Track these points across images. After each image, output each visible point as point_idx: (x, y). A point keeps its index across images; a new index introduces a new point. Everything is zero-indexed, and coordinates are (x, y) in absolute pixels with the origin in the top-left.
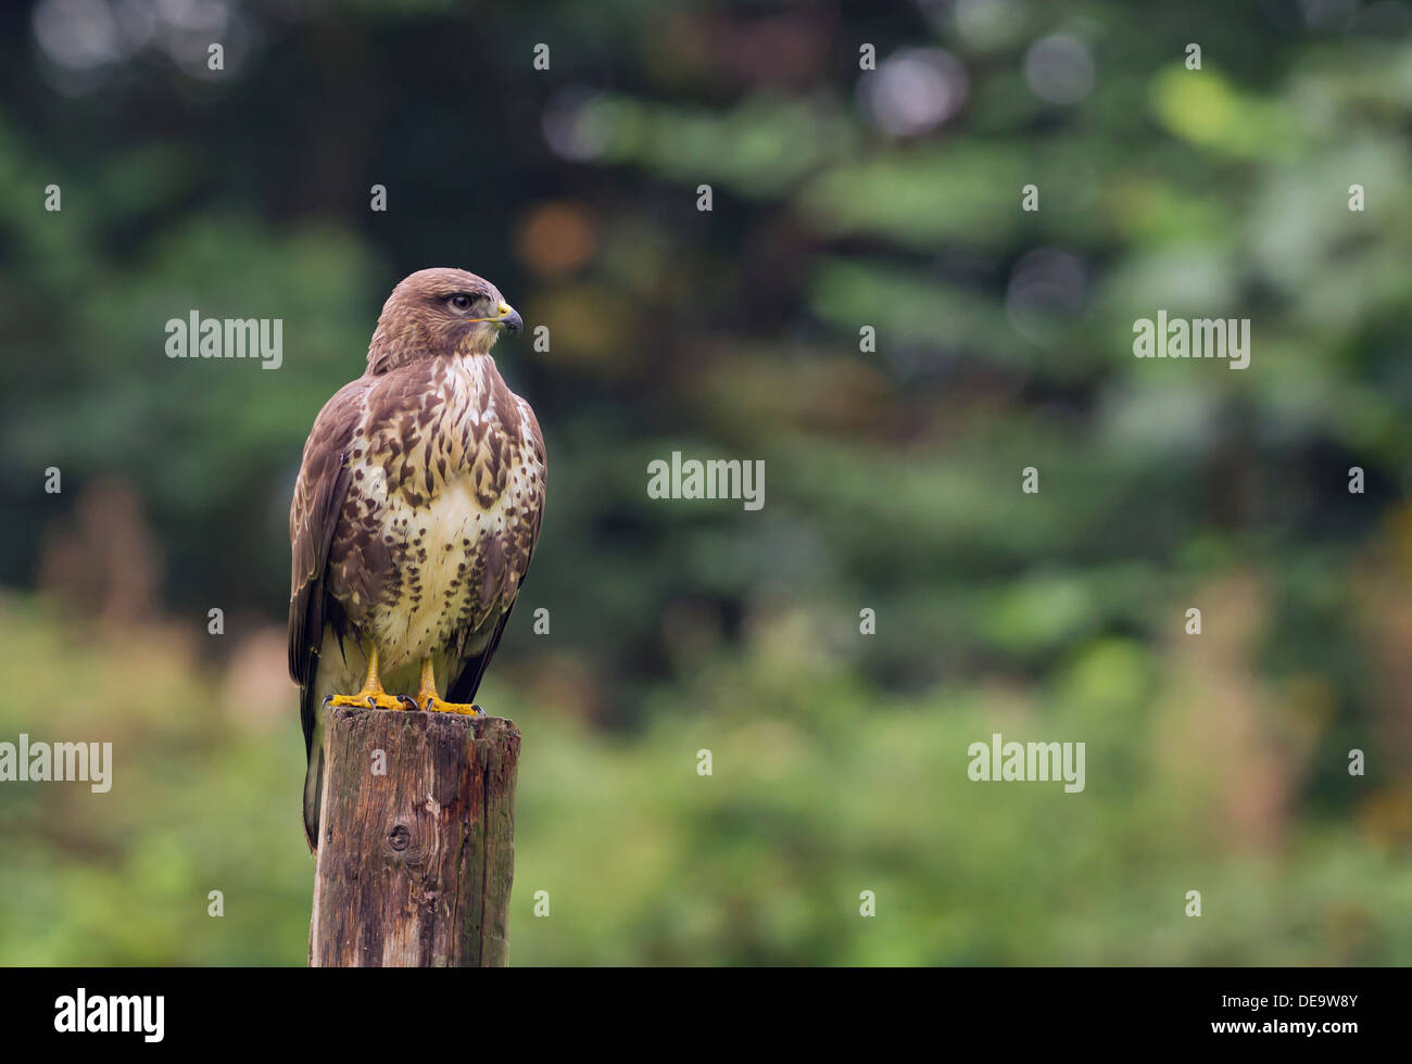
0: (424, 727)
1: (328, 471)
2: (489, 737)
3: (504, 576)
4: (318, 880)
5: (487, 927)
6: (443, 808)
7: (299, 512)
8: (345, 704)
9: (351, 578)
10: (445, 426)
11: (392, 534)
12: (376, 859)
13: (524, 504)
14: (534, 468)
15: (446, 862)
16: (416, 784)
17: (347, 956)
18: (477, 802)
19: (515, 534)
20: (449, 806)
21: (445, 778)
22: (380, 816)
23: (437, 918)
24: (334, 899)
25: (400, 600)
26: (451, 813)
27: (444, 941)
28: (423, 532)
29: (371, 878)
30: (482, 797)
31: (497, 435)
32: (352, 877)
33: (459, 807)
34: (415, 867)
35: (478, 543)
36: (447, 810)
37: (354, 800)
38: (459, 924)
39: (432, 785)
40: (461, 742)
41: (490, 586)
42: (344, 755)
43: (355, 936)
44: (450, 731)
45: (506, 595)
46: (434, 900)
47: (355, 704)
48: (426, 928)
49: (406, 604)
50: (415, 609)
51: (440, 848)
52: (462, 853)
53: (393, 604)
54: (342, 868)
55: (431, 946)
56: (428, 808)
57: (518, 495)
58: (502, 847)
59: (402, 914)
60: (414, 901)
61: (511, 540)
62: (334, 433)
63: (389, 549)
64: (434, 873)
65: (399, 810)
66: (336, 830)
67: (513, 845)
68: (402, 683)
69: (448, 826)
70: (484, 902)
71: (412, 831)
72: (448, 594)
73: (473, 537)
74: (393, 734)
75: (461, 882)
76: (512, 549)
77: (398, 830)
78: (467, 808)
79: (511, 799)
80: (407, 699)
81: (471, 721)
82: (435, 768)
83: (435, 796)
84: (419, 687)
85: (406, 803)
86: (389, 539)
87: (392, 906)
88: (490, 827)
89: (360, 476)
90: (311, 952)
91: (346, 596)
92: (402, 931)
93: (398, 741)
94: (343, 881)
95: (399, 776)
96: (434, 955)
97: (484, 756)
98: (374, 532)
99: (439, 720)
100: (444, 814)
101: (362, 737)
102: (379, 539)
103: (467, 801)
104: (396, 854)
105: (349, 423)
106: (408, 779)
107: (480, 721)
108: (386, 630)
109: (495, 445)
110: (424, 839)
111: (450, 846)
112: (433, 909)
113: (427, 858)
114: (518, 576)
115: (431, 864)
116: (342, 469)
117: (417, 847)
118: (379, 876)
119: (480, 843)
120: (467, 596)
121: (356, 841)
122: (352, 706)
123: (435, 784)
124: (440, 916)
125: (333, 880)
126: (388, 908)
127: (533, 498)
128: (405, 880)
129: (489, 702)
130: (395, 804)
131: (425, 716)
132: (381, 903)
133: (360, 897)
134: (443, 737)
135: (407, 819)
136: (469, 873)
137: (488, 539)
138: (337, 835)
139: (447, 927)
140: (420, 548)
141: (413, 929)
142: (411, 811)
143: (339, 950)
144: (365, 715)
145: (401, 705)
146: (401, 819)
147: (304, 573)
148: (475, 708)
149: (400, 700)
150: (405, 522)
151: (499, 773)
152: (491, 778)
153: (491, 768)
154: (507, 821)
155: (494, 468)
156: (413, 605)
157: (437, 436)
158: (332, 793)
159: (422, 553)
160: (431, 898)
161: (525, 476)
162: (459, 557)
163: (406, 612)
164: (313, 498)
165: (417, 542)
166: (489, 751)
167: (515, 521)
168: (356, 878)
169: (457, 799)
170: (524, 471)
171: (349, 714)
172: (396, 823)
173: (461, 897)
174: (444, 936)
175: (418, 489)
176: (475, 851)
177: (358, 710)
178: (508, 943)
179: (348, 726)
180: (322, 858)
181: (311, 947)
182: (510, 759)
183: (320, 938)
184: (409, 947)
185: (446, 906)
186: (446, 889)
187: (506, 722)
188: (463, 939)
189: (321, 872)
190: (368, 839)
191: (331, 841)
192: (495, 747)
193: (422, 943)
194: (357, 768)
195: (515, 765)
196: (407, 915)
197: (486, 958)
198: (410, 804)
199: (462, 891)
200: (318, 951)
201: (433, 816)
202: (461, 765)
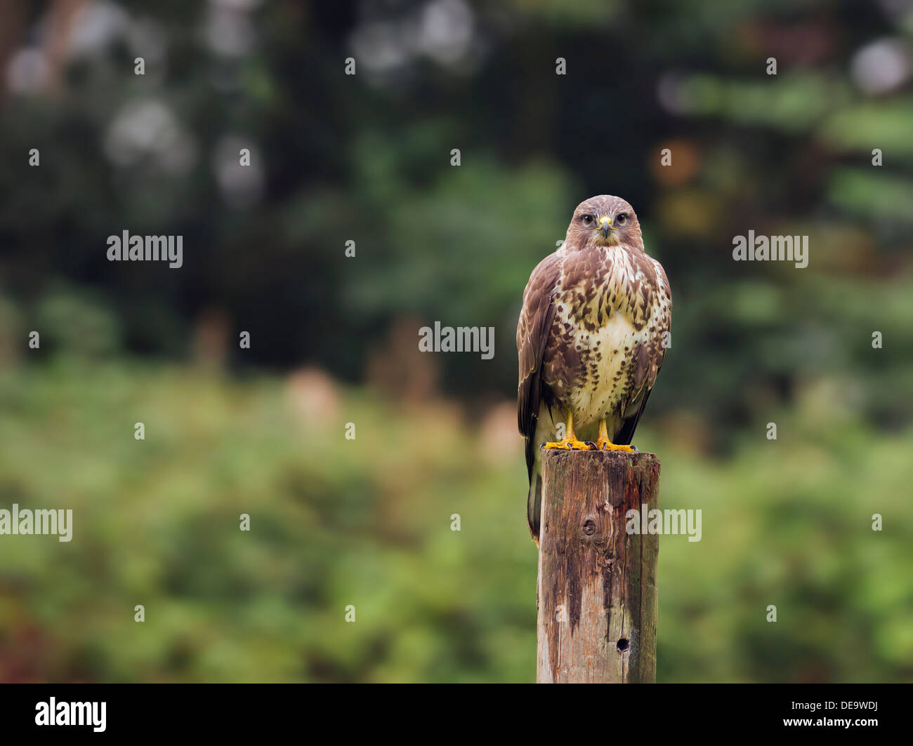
0: (601, 460)
1: (542, 306)
2: (641, 465)
3: (649, 367)
4: (541, 555)
5: (644, 579)
6: (615, 508)
7: (523, 332)
8: (553, 448)
9: (557, 372)
10: (611, 286)
11: (581, 345)
12: (576, 540)
13: (660, 325)
14: (666, 303)
15: (618, 541)
16: (598, 493)
17: (560, 599)
18: (635, 503)
19: (655, 343)
20: (618, 506)
21: (616, 491)
22: (577, 515)
23: (613, 575)
24: (550, 565)
25: (586, 384)
26: (620, 511)
27: (618, 588)
28: (599, 343)
29: (573, 552)
30: (638, 501)
31: (646, 287)
32: (562, 552)
33: (625, 507)
34: (599, 545)
35: (633, 348)
36: (617, 509)
37: (561, 505)
38: (627, 578)
39: (608, 495)
40: (624, 468)
41: (640, 375)
42: (554, 479)
43: (564, 588)
44: (617, 461)
45: (650, 379)
46: (611, 564)
47: (559, 447)
48: (607, 581)
49: (589, 386)
50: (595, 389)
51: (614, 533)
53: (581, 386)
54: (555, 547)
55: (611, 592)
56: (606, 509)
57: (656, 319)
59: (592, 573)
60: (599, 565)
61: (653, 346)
62: (544, 284)
63: (580, 353)
64: (611, 548)
65: (588, 510)
66: (551, 524)
68: (587, 434)
69: (618, 519)
70: (641, 565)
71: (596, 523)
72: (615, 379)
73: (631, 345)
74: (583, 464)
75: (627, 553)
76: (653, 351)
77: (588, 523)
78: (629, 507)
79: (656, 501)
80: (591, 443)
81: (630, 455)
82: (609, 484)
83: (609, 501)
84: (598, 436)
85: (592, 506)
86: (579, 347)
87: (586, 568)
89: (560, 309)
90: (538, 599)
91: (554, 382)
92: (592, 584)
93: (586, 469)
94: (556, 555)
95: (587, 489)
96: (613, 597)
97: (638, 477)
98: (570, 343)
99: (611, 455)
100: (616, 512)
101: (564, 467)
102: (573, 347)
103: (629, 503)
104: (587, 537)
105: (553, 277)
106: (593, 492)
107: (635, 455)
108: (578, 402)
109: (645, 293)
110: (604, 528)
111: (620, 531)
112: (611, 570)
113: (606, 539)
114: (657, 367)
115: (608, 542)
116: (550, 305)
117: (600, 532)
118: (578, 551)
120: (627, 380)
121: (563, 530)
122: (558, 449)
123: (610, 494)
124: (615, 574)
125: (550, 554)
126: (584, 570)
127: (665, 321)
128: (593, 552)
129: (640, 444)
130: (586, 507)
131: (602, 453)
132: (579, 567)
133: (566, 564)
134: (613, 466)
135: (593, 516)
136: (632, 547)
137: (639, 347)
138: (551, 528)
139: (620, 580)
140: (597, 353)
141: (599, 582)
142: (595, 511)
144: (566, 454)
145: (588, 447)
146: (590, 515)
147: (528, 369)
148: (632, 447)
149: (587, 444)
150: (588, 337)
151: (648, 486)
152: (643, 489)
153: (643, 483)
155: (644, 307)
156: (594, 386)
158: (548, 502)
159: (599, 355)
160: (609, 563)
161: (661, 309)
162: (621, 357)
163: (589, 391)
164: (533, 322)
165: (596, 349)
166: (641, 473)
167: (655, 335)
168: (564, 552)
169: (623, 503)
170: (659, 305)
171: (556, 454)
172: (587, 519)
173: (628, 561)
174: (618, 585)
175: (593, 320)
178: (657, 589)
179: (556, 461)
180: (543, 541)
181: (538, 595)
182: (654, 478)
183: (543, 590)
184: (597, 593)
185: (619, 567)
186: (618, 557)
187: (651, 455)
188: (630, 587)
189: (542, 549)
190: (570, 529)
191: (547, 531)
192: (645, 471)
193: (605, 590)
194: (562, 486)
195: (657, 480)
196: (595, 574)
197: (644, 598)
198: (595, 506)
199: (628, 557)
200: (543, 598)
201: (609, 513)
202: (625, 482)
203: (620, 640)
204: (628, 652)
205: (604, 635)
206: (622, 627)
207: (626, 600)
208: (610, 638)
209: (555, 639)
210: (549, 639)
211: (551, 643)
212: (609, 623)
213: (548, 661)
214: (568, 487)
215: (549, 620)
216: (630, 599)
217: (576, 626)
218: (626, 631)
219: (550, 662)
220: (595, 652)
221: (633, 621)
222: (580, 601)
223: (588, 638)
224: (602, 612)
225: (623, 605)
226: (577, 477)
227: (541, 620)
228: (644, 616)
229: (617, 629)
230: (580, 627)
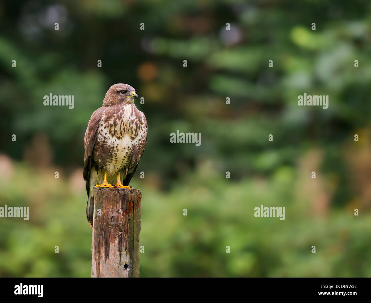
0: (118, 192)
1: (93, 130)
2: (134, 194)
4: (93, 230)
5: (135, 240)
6: (123, 211)
7: (86, 139)
8: (99, 187)
9: (99, 156)
10: (124, 120)
11: (110, 145)
12: (108, 224)
13: (143, 138)
14: (145, 129)
15: (124, 225)
16: (117, 205)
17: (101, 248)
18: (132, 210)
19: (140, 145)
20: (125, 211)
21: (124, 204)
22: (108, 214)
23: (122, 238)
24: (97, 234)
25: (112, 161)
26: (125, 213)
27: (124, 244)
28: (118, 144)
29: (106, 229)
30: (133, 208)
31: (137, 122)
32: (102, 229)
33: (127, 211)
34: (117, 226)
35: (131, 147)
37: (101, 210)
38: (128, 240)
39: (120, 206)
40: (127, 195)
41: (134, 158)
42: (99, 200)
43: (103, 244)
44: (124, 193)
45: (138, 160)
46: (122, 234)
47: (101, 187)
48: (120, 241)
49: (114, 162)
50: (116, 163)
51: (123, 221)
52: (128, 222)
53: (110, 162)
54: (99, 227)
55: (121, 245)
56: (120, 212)
57: (141, 136)
58: (138, 221)
60: (117, 234)
61: (139, 147)
62: (96, 120)
64: (122, 227)
65: (113, 212)
67: (140, 220)
69: (125, 216)
70: (134, 234)
71: (116, 217)
72: (123, 159)
73: (130, 146)
74: (111, 194)
75: (128, 230)
76: (140, 149)
77: (113, 217)
78: (129, 211)
79: (140, 209)
80: (114, 185)
81: (129, 190)
82: (121, 202)
83: (121, 209)
84: (117, 182)
85: (114, 210)
86: (109, 146)
87: (112, 236)
88: (135, 216)
89: (102, 130)
90: (92, 248)
91: (97, 160)
92: (114, 242)
93: (112, 196)
94: (99, 230)
95: (112, 204)
96: (122, 247)
97: (133, 199)
98: (105, 144)
99: (122, 190)
101: (103, 195)
102: (107, 146)
103: (129, 209)
104: (112, 223)
105: (99, 118)
107: (132, 190)
108: (109, 168)
109: (137, 125)
110: (119, 220)
111: (125, 221)
112: (121, 236)
113: (120, 224)
114: (141, 155)
116: (97, 129)
117: (117, 221)
118: (108, 229)
119: (133, 220)
121: (102, 220)
123: (121, 206)
124: (123, 238)
125: (97, 230)
126: (110, 236)
127: (145, 136)
128: (114, 229)
129: (133, 185)
130: (112, 211)
131: (118, 189)
132: (109, 235)
133: (104, 234)
134: (123, 194)
135: (115, 214)
136: (130, 227)
137: (134, 146)
138: (98, 219)
139: (125, 241)
140: (117, 148)
141: (117, 241)
143: (99, 247)
144: (104, 189)
145: (113, 187)
146: (113, 214)
147: (88, 154)
148: (130, 187)
149: (112, 185)
150: (113, 142)
151: (137, 203)
152: (135, 204)
153: (135, 202)
154: (139, 214)
155: (136, 130)
156: (116, 162)
157: (123, 122)
158: (96, 209)
159: (118, 149)
160: (121, 234)
161: (143, 132)
162: (126, 151)
163: (114, 164)
164: (90, 136)
165: (117, 147)
167: (140, 142)
168: (103, 229)
169: (126, 209)
170: (142, 130)
171: (100, 189)
172: (112, 216)
173: (128, 233)
176: (131, 222)
177: (102, 188)
178: (140, 244)
179: (100, 192)
180: (94, 226)
181: (92, 246)
182: (139, 199)
183: (94, 244)
184: (116, 246)
185: (125, 235)
186: (125, 231)
187: (138, 190)
188: (129, 243)
189: (94, 228)
190: (105, 220)
191: (96, 221)
192: (135, 196)
193: (119, 245)
194: (102, 202)
195: (140, 200)
196: (115, 238)
197: (135, 248)
198: (115, 211)
199: (128, 231)
200: (94, 247)
201: (121, 214)
202: (128, 201)
203: (125, 265)
204: (128, 270)
205: (119, 262)
206: (126, 259)
207: (127, 249)
208: (121, 264)
209: (99, 264)
210: (96, 264)
211: (97, 266)
212: (120, 258)
213: (96, 273)
214: (104, 202)
215: (96, 256)
216: (129, 249)
217: (107, 259)
218: (127, 261)
219: (97, 273)
220: (115, 270)
221: (130, 257)
222: (109, 249)
223: (112, 264)
224: (118, 253)
225: (126, 251)
226: (108, 199)
227: (93, 256)
228: (135, 255)
229: (124, 260)
230: (109, 259)
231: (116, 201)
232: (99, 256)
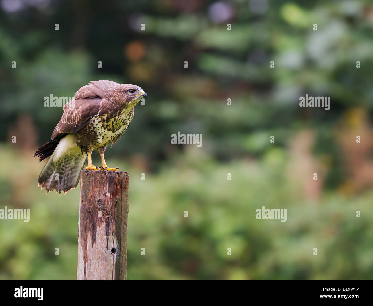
0: (105, 174)
2: (122, 177)
4: (80, 213)
5: (122, 224)
6: (110, 194)
12: (94, 208)
15: (112, 208)
16: (104, 188)
17: (87, 232)
18: (119, 193)
20: (112, 194)
21: (111, 187)
22: (95, 197)
23: (110, 222)
24: (84, 218)
26: (112, 196)
27: (112, 228)
29: (93, 213)
30: (120, 191)
32: (88, 213)
33: (115, 194)
34: (104, 209)
36: (111, 195)
37: (88, 193)
38: (115, 224)
39: (107, 189)
40: (114, 178)
42: (85, 182)
43: (89, 227)
44: (112, 175)
46: (109, 218)
48: (107, 225)
51: (110, 205)
52: (115, 206)
54: (86, 210)
55: (109, 229)
56: (107, 195)
58: (126, 204)
59: (101, 221)
60: (104, 218)
64: (109, 211)
65: (100, 195)
66: (84, 201)
67: (128, 203)
69: (112, 199)
70: (121, 218)
71: (103, 201)
74: (97, 176)
75: (115, 213)
77: (99, 200)
78: (117, 194)
79: (127, 192)
81: (117, 173)
82: (108, 184)
83: (108, 192)
85: (101, 193)
88: (122, 199)
89: (94, 121)
90: (78, 232)
92: (101, 225)
93: (99, 178)
94: (86, 214)
95: (99, 187)
96: (109, 231)
97: (120, 181)
99: (109, 172)
101: (90, 177)
103: (116, 192)
104: (99, 206)
106: (102, 188)
107: (119, 173)
110: (106, 203)
111: (112, 204)
112: (109, 220)
113: (107, 207)
115: (108, 209)
117: (104, 204)
118: (95, 212)
119: (120, 203)
121: (89, 203)
123: (108, 189)
125: (84, 213)
126: (97, 220)
128: (102, 213)
130: (98, 194)
131: (105, 172)
133: (90, 217)
134: (110, 177)
135: (101, 197)
136: (117, 210)
138: (84, 202)
139: (112, 224)
141: (104, 225)
142: (102, 195)
143: (85, 231)
144: (90, 172)
146: (100, 197)
150: (102, 133)
151: (124, 185)
152: (122, 187)
153: (122, 184)
154: (127, 197)
158: (83, 191)
160: (108, 217)
166: (122, 180)
169: (114, 192)
171: (86, 172)
172: (99, 199)
173: (116, 217)
176: (119, 205)
178: (127, 228)
179: (86, 175)
180: (81, 208)
181: (78, 230)
182: (127, 182)
183: (81, 228)
184: (103, 230)
185: (112, 219)
186: (112, 215)
187: (126, 173)
188: (116, 227)
189: (80, 211)
190: (92, 203)
191: (82, 204)
192: (123, 179)
193: (106, 228)
194: (89, 185)
195: (128, 183)
196: (102, 222)
197: (122, 232)
198: (102, 194)
199: (116, 215)
200: (80, 231)
201: (108, 197)
202: (115, 184)
203: (112, 249)
204: (115, 254)
205: (106, 247)
206: (113, 244)
207: (115, 233)
208: (108, 248)
209: (85, 248)
210: (83, 248)
211: (84, 250)
212: (108, 242)
213: (82, 258)
214: (91, 185)
215: (83, 241)
216: (116, 232)
217: (94, 243)
218: (115, 245)
220: (102, 254)
221: (117, 241)
222: (96, 233)
223: (99, 248)
224: (105, 237)
225: (113, 235)
226: (95, 181)
227: (79, 241)
228: (122, 239)
229: (111, 244)
230: (96, 244)
231: (103, 184)
232: (86, 240)
